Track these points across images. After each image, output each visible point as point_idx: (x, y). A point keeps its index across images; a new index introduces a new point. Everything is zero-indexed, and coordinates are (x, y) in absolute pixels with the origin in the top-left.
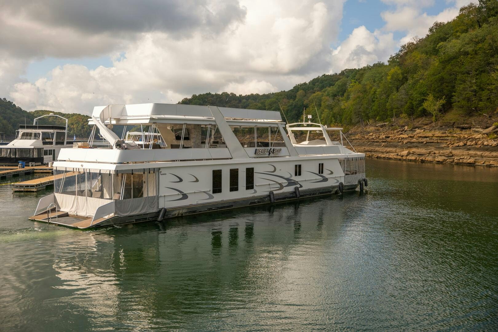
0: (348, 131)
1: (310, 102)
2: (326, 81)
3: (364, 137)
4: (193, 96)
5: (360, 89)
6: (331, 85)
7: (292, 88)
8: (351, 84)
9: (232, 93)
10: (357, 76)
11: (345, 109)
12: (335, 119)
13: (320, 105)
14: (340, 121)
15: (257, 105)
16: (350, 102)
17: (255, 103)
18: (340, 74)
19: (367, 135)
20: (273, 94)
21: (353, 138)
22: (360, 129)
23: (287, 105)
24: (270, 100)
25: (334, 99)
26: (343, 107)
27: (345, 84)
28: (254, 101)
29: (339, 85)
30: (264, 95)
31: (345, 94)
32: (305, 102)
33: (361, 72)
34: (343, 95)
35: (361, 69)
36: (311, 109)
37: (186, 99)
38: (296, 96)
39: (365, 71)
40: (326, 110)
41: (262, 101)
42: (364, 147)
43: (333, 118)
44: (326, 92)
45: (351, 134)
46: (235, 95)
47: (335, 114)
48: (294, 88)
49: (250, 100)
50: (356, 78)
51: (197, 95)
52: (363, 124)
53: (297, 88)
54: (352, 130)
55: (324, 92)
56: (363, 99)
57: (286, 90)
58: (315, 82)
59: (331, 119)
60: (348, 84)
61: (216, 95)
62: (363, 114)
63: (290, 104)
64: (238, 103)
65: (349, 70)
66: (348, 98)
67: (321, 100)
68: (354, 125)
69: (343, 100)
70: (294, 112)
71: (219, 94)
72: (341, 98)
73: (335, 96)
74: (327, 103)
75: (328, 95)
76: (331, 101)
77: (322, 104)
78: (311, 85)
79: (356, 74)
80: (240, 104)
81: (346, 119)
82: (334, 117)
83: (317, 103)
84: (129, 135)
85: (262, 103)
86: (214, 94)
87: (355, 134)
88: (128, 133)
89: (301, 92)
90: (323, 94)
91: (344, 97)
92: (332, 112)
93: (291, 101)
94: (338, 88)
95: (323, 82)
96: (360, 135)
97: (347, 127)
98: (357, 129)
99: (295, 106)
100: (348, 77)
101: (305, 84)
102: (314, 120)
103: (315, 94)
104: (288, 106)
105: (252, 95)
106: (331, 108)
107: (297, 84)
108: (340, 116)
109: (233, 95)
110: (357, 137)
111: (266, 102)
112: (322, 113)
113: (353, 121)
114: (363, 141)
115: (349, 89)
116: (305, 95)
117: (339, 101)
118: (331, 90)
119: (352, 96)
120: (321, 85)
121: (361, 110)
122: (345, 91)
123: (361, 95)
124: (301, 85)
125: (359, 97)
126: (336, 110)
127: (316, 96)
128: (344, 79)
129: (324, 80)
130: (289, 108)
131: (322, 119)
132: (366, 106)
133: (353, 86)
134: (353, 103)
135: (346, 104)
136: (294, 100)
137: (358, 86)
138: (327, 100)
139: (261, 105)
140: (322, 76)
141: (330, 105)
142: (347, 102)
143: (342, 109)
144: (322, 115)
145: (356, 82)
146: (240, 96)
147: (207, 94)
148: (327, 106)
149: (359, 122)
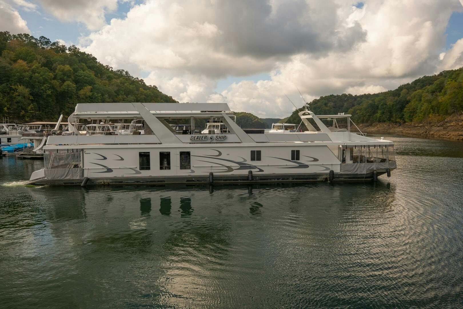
0: (444, 120)
1: (412, 98)
2: (426, 81)
3: (458, 124)
4: (321, 97)
5: (456, 86)
6: (431, 84)
7: (397, 88)
8: (448, 83)
9: (349, 94)
10: (454, 76)
11: (442, 102)
12: (433, 110)
13: (420, 100)
14: (438, 112)
15: (368, 102)
16: (447, 96)
17: (367, 101)
18: (439, 75)
19: (461, 123)
20: (381, 93)
21: (448, 125)
22: (455, 118)
23: (392, 101)
24: (379, 98)
25: (432, 95)
26: (440, 101)
27: (442, 83)
28: (366, 99)
29: (437, 84)
30: (374, 94)
31: (443, 91)
32: (408, 98)
33: (458, 72)
34: (440, 91)
35: (457, 70)
36: (413, 103)
37: (316, 100)
38: (400, 94)
39: (461, 72)
40: (425, 104)
41: (373, 99)
42: (458, 132)
43: (431, 110)
44: (426, 90)
45: (447, 122)
46: (352, 95)
47: (433, 106)
48: (399, 88)
49: (363, 99)
50: (452, 77)
51: (324, 97)
52: (458, 113)
53: (401, 88)
54: (448, 119)
55: (424, 89)
56: (458, 93)
57: (392, 90)
58: (416, 82)
59: (430, 110)
60: (445, 82)
61: (338, 96)
62: (458, 106)
63: (395, 100)
64: (354, 101)
65: (447, 71)
66: (445, 93)
67: (421, 96)
68: (450, 114)
69: (439, 95)
70: (398, 106)
71: (340, 95)
72: (438, 94)
73: (433, 92)
74: (426, 98)
75: (428, 92)
76: (430, 97)
77: (422, 99)
78: (414, 85)
79: (453, 74)
80: (355, 102)
81: (443, 110)
82: (432, 108)
83: (418, 99)
84: (274, 125)
85: (373, 100)
86: (336, 95)
87: (450, 121)
88: (273, 124)
89: (404, 91)
90: (423, 92)
91: (442, 93)
92: (430, 106)
93: (396, 98)
94: (437, 86)
95: (423, 82)
96: (454, 122)
97: (444, 116)
98: (453, 118)
99: (399, 102)
100: (445, 77)
101: (408, 84)
102: (415, 111)
103: (416, 92)
104: (394, 102)
105: (365, 94)
106: (430, 102)
107: (402, 85)
108: (437, 108)
109: (350, 96)
110: (452, 124)
111: (376, 99)
112: (422, 106)
113: (449, 112)
114: (458, 127)
115: (446, 87)
116: (408, 93)
117: (437, 96)
118: (430, 88)
119: (448, 92)
120: (421, 84)
121: (456, 102)
122: (442, 88)
123: (457, 91)
124: (405, 85)
125: (454, 92)
126: (434, 103)
127: (417, 93)
128: (442, 78)
129: (425, 80)
130: (394, 103)
131: (422, 110)
132: (461, 99)
133: (449, 84)
134: (449, 97)
135: (443, 99)
136: (399, 97)
137: (454, 84)
138: (426, 96)
139: (371, 102)
140: (423, 78)
141: (429, 99)
142: (443, 97)
143: (440, 103)
144: (422, 108)
145: (452, 81)
146: (356, 96)
147: (331, 96)
148: (427, 100)
149: (454, 112)
